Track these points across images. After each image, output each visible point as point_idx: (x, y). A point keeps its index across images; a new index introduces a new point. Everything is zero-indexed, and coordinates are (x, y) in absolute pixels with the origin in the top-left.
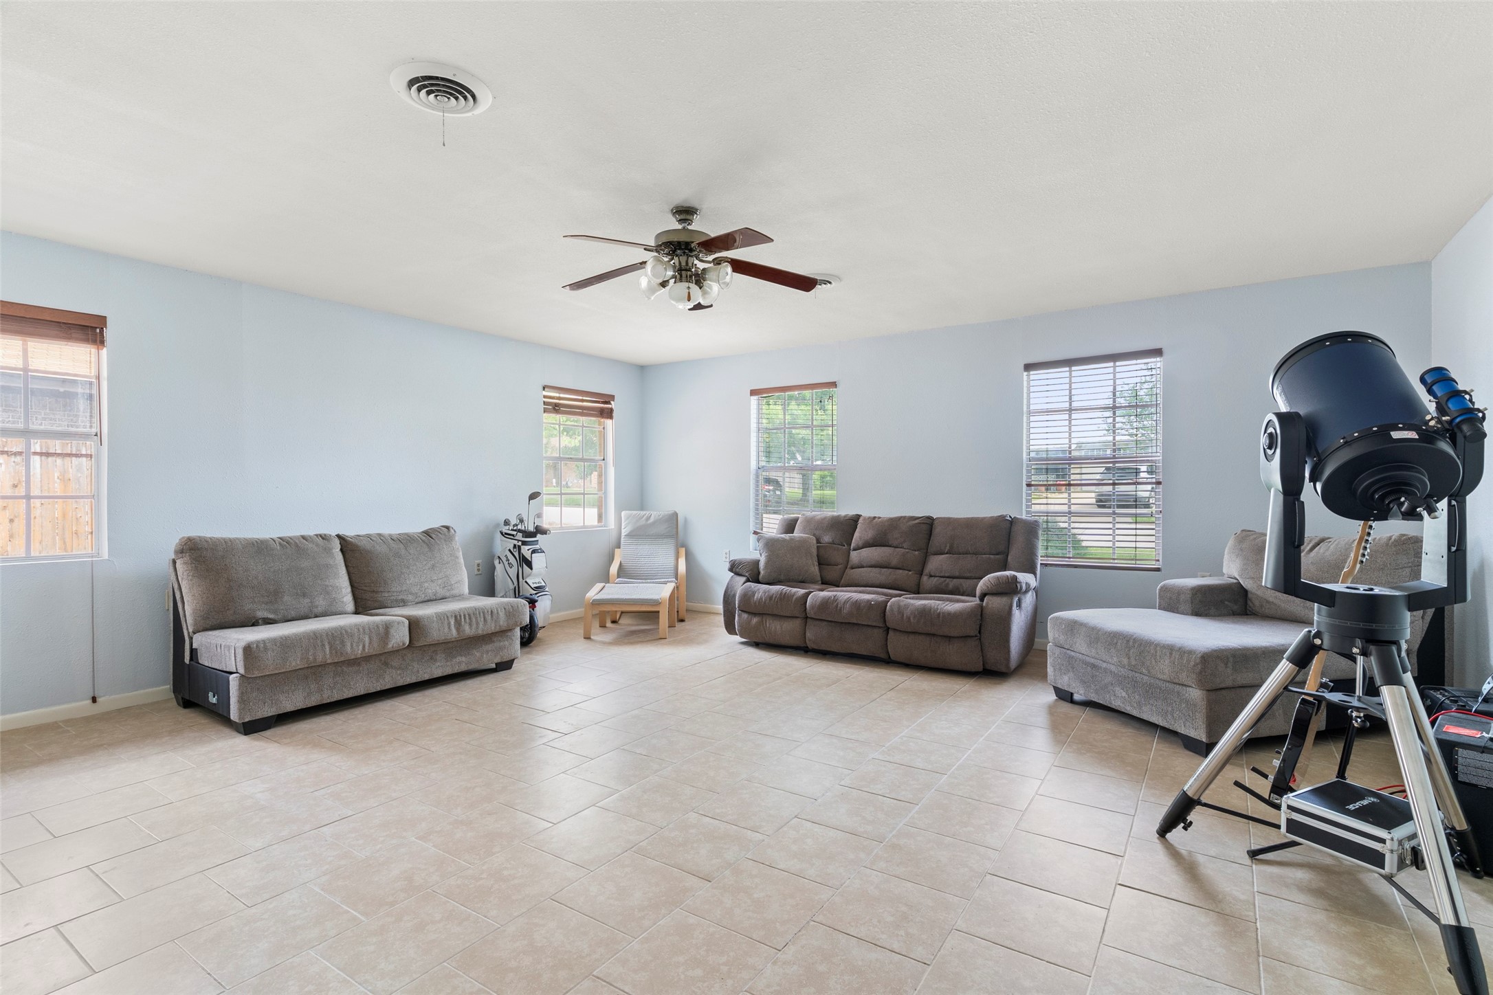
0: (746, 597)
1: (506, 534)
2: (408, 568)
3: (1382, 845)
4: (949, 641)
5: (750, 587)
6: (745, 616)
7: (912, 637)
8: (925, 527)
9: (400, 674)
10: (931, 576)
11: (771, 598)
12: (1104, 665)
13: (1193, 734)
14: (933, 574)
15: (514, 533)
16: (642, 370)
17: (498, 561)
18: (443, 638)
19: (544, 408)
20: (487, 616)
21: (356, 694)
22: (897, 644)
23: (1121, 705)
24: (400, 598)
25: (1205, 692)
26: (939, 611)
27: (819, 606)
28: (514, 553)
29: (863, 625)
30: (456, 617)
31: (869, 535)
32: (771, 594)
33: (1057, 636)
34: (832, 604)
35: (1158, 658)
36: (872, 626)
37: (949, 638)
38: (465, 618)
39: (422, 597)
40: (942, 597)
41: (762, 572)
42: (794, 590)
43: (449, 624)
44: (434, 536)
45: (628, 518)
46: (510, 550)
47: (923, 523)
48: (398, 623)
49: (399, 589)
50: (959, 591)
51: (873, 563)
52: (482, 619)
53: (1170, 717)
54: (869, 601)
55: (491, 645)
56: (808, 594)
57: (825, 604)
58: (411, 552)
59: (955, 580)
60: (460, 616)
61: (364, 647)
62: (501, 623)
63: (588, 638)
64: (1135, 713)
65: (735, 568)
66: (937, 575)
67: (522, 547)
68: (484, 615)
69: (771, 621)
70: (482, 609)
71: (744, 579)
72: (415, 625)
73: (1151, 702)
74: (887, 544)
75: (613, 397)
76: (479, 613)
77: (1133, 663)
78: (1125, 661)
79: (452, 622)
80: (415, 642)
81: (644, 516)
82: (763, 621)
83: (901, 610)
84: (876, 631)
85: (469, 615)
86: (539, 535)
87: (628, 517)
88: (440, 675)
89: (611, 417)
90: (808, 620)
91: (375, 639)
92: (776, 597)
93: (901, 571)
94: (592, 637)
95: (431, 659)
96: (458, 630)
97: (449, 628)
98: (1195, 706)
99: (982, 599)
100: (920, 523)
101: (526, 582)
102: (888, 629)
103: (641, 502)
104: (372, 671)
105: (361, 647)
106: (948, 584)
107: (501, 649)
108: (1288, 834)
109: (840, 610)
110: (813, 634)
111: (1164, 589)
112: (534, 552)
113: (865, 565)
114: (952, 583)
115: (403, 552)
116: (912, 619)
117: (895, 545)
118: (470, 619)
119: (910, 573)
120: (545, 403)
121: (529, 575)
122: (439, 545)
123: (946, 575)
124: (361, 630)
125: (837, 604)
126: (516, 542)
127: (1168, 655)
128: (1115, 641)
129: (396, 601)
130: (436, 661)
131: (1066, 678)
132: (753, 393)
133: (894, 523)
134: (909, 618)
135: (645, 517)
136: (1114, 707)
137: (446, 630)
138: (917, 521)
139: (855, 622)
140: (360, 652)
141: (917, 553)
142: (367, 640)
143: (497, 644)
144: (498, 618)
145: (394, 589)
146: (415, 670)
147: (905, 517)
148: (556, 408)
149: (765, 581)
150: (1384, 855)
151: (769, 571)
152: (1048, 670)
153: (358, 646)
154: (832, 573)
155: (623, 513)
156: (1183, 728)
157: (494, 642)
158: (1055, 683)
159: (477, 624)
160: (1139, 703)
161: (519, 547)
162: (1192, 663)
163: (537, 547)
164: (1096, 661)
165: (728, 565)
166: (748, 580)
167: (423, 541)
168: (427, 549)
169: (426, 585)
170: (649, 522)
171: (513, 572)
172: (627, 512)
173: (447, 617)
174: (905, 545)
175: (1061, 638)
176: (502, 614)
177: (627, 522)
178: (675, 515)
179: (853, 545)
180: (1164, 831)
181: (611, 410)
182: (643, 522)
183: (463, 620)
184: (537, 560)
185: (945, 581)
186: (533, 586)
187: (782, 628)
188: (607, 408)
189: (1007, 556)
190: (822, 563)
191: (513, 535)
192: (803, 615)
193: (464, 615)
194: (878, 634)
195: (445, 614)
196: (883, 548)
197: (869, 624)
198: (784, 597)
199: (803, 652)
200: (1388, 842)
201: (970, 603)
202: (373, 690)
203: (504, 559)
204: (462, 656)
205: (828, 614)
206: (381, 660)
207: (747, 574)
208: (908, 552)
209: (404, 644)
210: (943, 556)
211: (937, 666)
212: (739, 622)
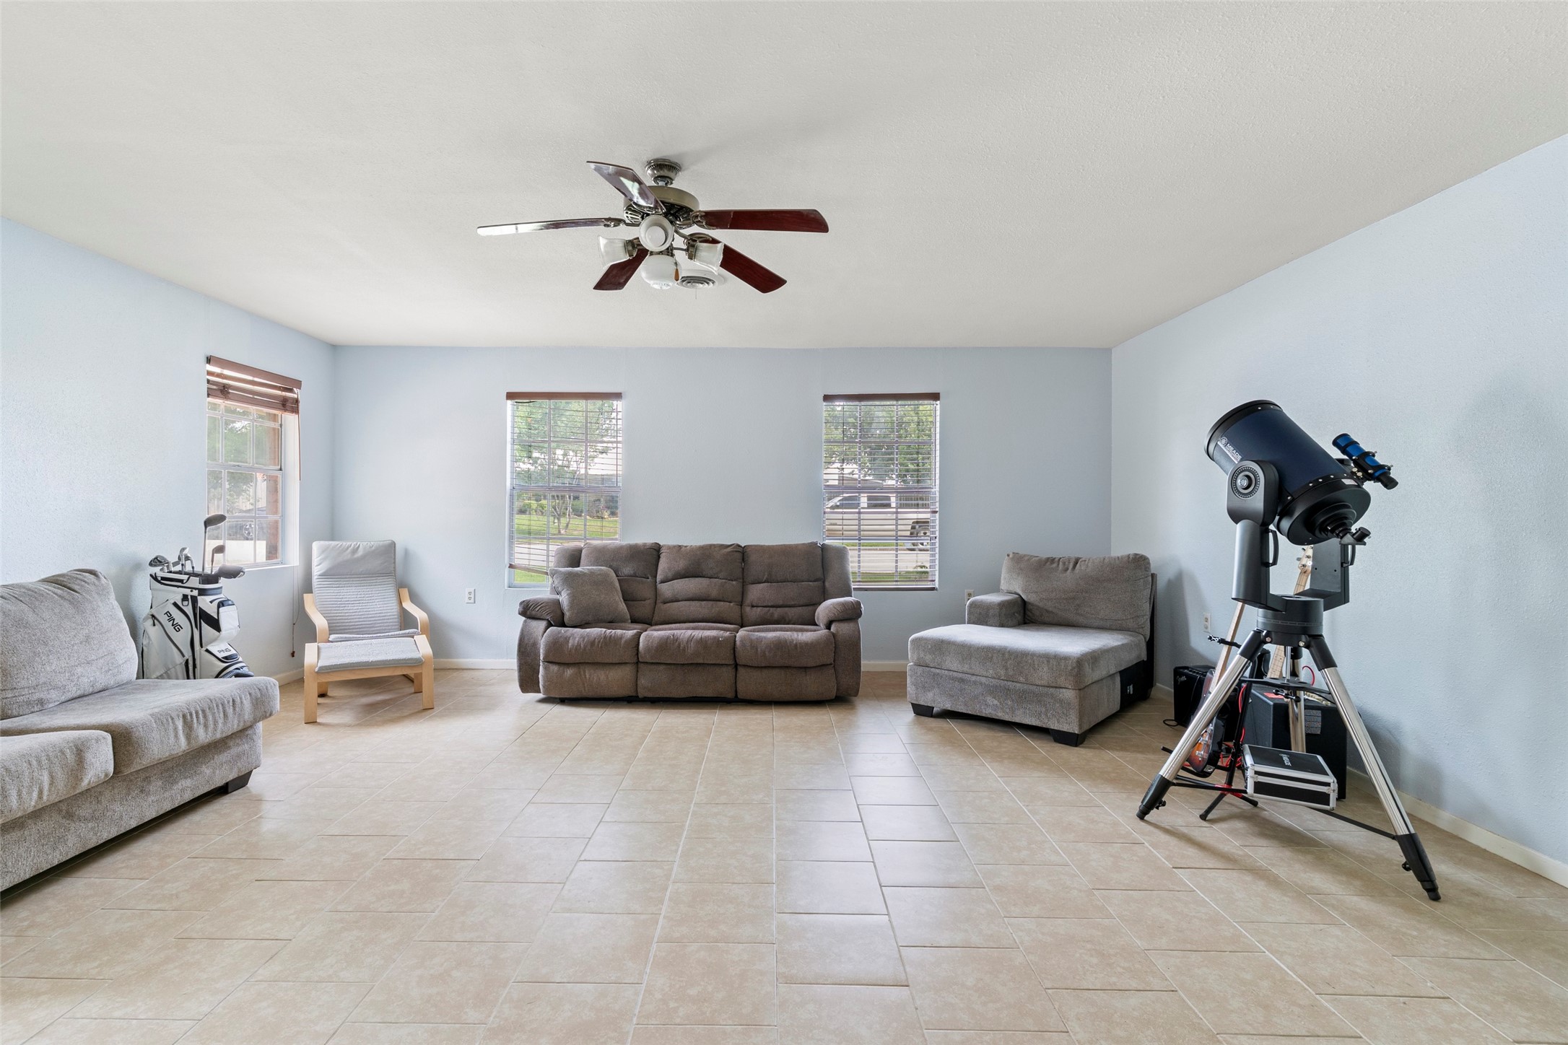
0: (556, 647)
1: (163, 578)
2: (46, 644)
3: (1328, 787)
4: (806, 672)
5: (559, 632)
6: (555, 668)
7: (765, 672)
8: (739, 556)
9: (93, 828)
10: (753, 606)
11: (593, 643)
12: (974, 678)
13: (1065, 728)
14: (755, 605)
15: (185, 577)
16: (335, 350)
17: (150, 621)
18: (167, 754)
19: (208, 388)
20: (227, 708)
21: (17, 881)
22: (749, 683)
23: (993, 712)
24: (36, 696)
25: (1077, 691)
26: (794, 642)
27: (657, 647)
28: (185, 608)
29: (708, 664)
30: (184, 716)
31: (681, 565)
32: (592, 639)
33: (922, 655)
34: (673, 644)
35: (1036, 666)
36: (719, 664)
37: (805, 669)
38: (197, 717)
39: (74, 692)
40: (785, 628)
41: (567, 614)
42: (619, 632)
43: (176, 729)
44: (76, 587)
45: (323, 552)
46: (175, 604)
47: (736, 551)
48: (97, 740)
49: (33, 681)
50: (785, 620)
51: (691, 596)
52: (222, 715)
53: (1043, 716)
54: (715, 638)
55: (226, 754)
56: (639, 635)
57: (664, 645)
58: (46, 615)
59: (778, 609)
60: (191, 715)
61: (41, 792)
62: (246, 717)
63: (312, 722)
64: (1007, 718)
65: (528, 611)
66: (760, 605)
67: (199, 597)
68: (224, 708)
69: (592, 671)
70: (220, 699)
71: (543, 624)
72: (122, 740)
73: (1024, 705)
74: (701, 574)
75: (298, 384)
76: (217, 706)
77: (1011, 673)
78: (1002, 672)
79: (180, 724)
80: (123, 769)
81: (348, 548)
82: (580, 673)
83: (754, 645)
84: (724, 669)
85: (203, 711)
86: (222, 580)
87: (324, 550)
88: (154, 815)
89: (295, 410)
90: (641, 666)
91: (60, 775)
92: (599, 642)
93: (722, 603)
94: (318, 721)
95: (142, 791)
96: (188, 737)
97: (176, 736)
98: (1069, 704)
99: (828, 627)
100: (733, 551)
101: (207, 651)
102: (736, 666)
103: (332, 532)
104: (46, 832)
105: (35, 795)
106: (773, 613)
107: (239, 756)
108: (1255, 795)
109: (684, 650)
110: (648, 682)
111: (973, 605)
112: (221, 604)
113: (680, 599)
114: (777, 613)
115: (31, 617)
116: (767, 653)
117: (709, 575)
118: (205, 716)
119: (732, 604)
120: (208, 381)
121: (214, 640)
122: (91, 602)
123: (770, 604)
124: (34, 763)
125: (679, 644)
126: (187, 592)
127: (1046, 662)
128: (990, 655)
129: (29, 703)
130: (148, 794)
131: (930, 695)
132: (511, 396)
133: (707, 552)
134: (764, 653)
135: (350, 549)
136: (984, 715)
137: (172, 740)
138: (729, 549)
139: (701, 661)
140: (33, 803)
141: (734, 582)
142: (46, 779)
143: (234, 751)
144: (242, 709)
145: (23, 683)
146: (117, 816)
147: (714, 545)
148: (223, 391)
149: (571, 623)
150: (1329, 795)
151: (576, 611)
152: (908, 689)
153: (30, 793)
154: (644, 609)
155: (316, 546)
156: (1056, 724)
157: (229, 748)
158: (917, 701)
159: (215, 722)
160: (1012, 708)
161: (194, 600)
162: (1070, 668)
163: (222, 597)
164: (964, 675)
165: (517, 608)
166: (550, 625)
167: (60, 596)
168: (71, 611)
169: (79, 670)
170: (356, 556)
171: (182, 638)
172: (322, 542)
173: (172, 719)
174: (721, 575)
175: (927, 658)
176: (247, 704)
177: (323, 556)
178: (393, 545)
179: (659, 578)
180: (1142, 814)
181: (297, 401)
182: (347, 556)
183: (195, 720)
184: (228, 618)
185: (769, 610)
186: (221, 655)
187: (607, 678)
188: (293, 398)
189: (824, 582)
190: (627, 598)
191: (181, 581)
192: (635, 660)
193: (197, 713)
194: (727, 673)
195: (167, 714)
196: (697, 579)
197: (718, 662)
198: (608, 642)
199: (626, 703)
200: (1332, 784)
201: (821, 632)
202: (46, 867)
203: (164, 619)
204: (186, 778)
205: (668, 656)
206: (61, 811)
207: (548, 617)
208: (726, 583)
209: (106, 775)
210: (762, 585)
211: (791, 699)
212: (546, 677)
